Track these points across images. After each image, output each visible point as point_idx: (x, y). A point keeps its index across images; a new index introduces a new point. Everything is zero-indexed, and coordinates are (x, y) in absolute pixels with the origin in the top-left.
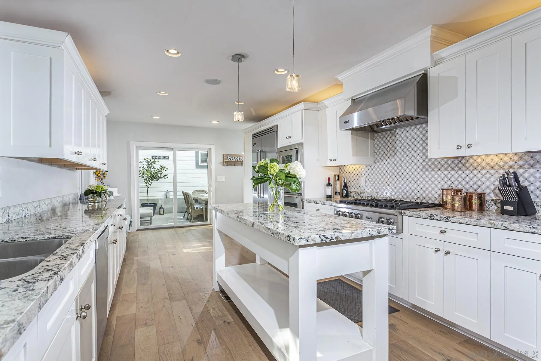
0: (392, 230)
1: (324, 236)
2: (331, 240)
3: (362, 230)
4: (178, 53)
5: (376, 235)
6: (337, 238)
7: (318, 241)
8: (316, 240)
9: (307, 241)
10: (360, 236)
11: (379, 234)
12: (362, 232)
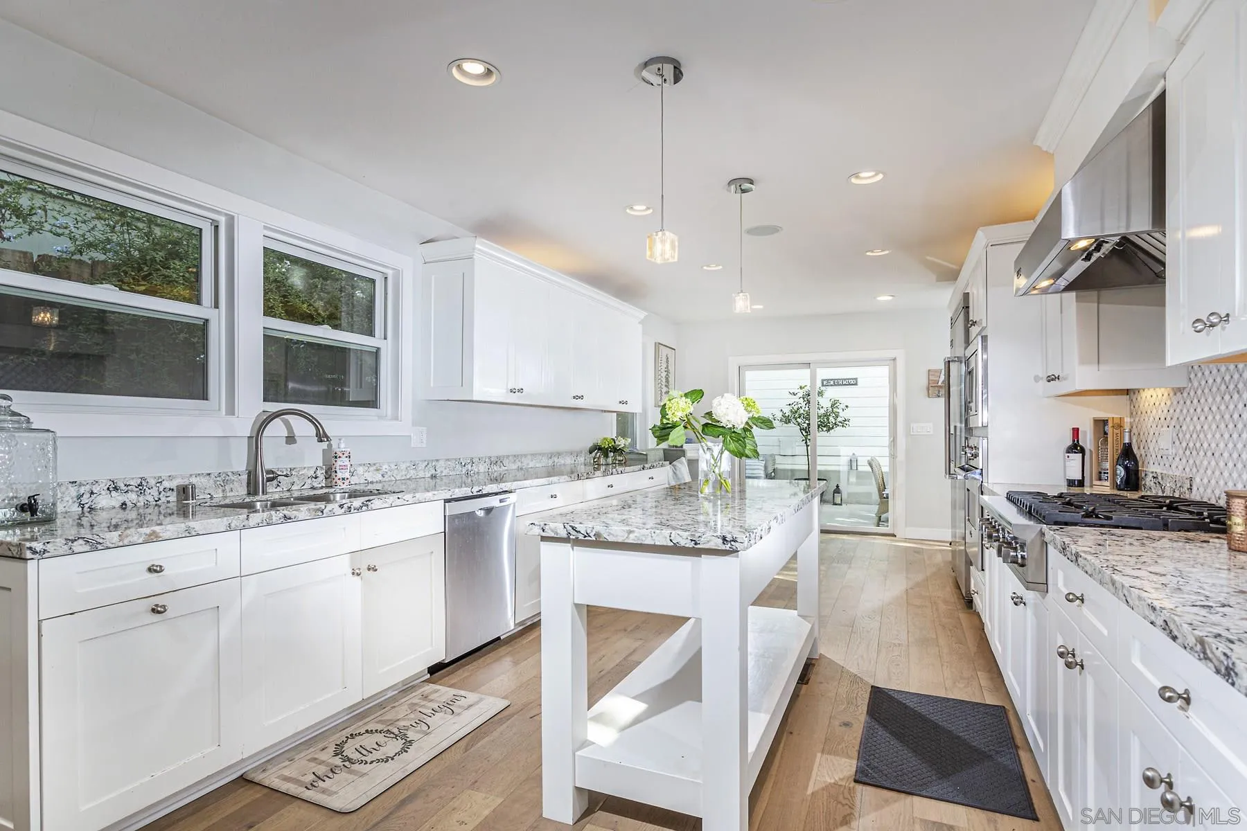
0: (732, 543)
1: (573, 528)
2: (585, 537)
3: (653, 531)
4: (648, 208)
5: (687, 546)
6: (597, 535)
7: (563, 534)
8: (559, 532)
9: (543, 530)
10: (649, 541)
11: (696, 544)
12: (653, 534)
